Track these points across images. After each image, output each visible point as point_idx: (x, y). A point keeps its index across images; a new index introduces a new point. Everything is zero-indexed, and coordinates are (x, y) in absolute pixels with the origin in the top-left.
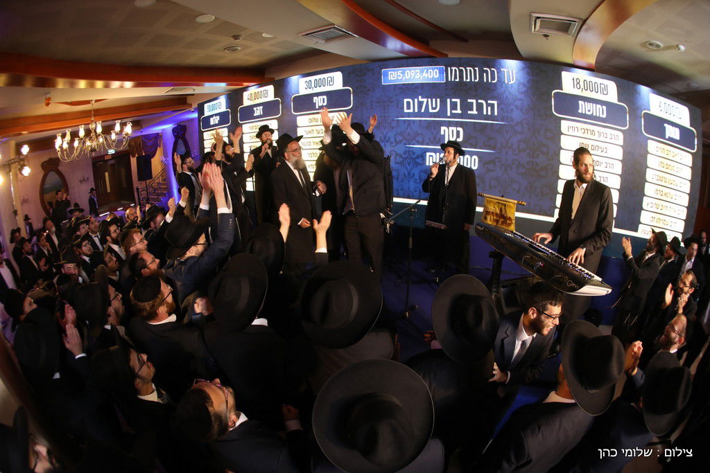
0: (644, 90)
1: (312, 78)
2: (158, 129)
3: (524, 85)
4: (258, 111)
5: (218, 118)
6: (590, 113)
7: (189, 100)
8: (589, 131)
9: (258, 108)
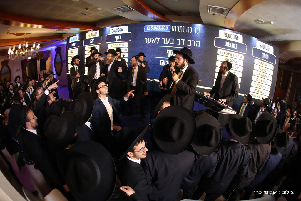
0: (254, 39)
1: (115, 28)
2: (49, 48)
3: (203, 34)
4: (92, 41)
5: (75, 44)
6: (230, 47)
7: (64, 36)
8: (229, 54)
9: (92, 40)
